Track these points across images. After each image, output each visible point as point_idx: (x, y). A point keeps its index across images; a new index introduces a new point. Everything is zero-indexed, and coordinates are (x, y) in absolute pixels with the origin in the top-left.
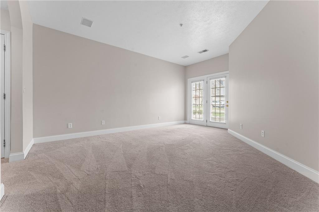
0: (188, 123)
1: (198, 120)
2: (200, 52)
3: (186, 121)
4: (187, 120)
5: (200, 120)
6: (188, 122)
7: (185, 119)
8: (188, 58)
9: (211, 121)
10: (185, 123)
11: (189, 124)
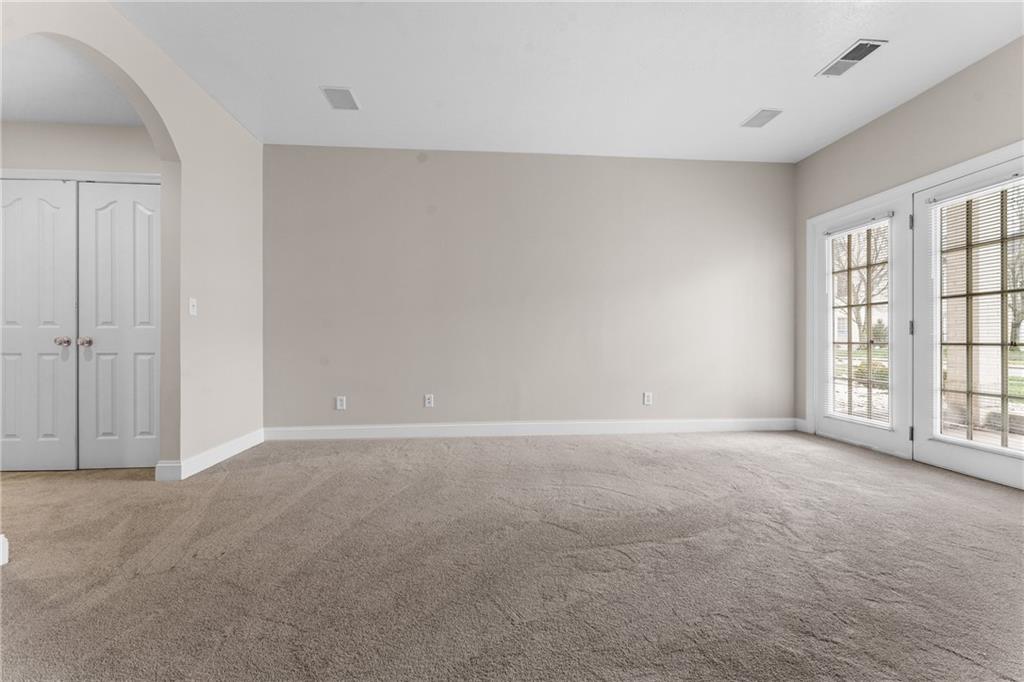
0: (812, 431)
1: (865, 420)
2: (835, 70)
3: (798, 420)
4: (804, 418)
5: (874, 422)
6: (808, 424)
7: (796, 409)
8: (779, 116)
9: (937, 432)
10: (795, 432)
11: (815, 436)
